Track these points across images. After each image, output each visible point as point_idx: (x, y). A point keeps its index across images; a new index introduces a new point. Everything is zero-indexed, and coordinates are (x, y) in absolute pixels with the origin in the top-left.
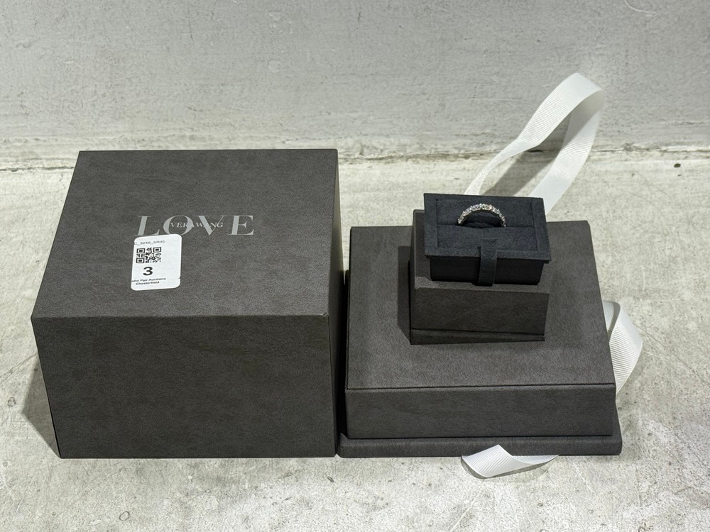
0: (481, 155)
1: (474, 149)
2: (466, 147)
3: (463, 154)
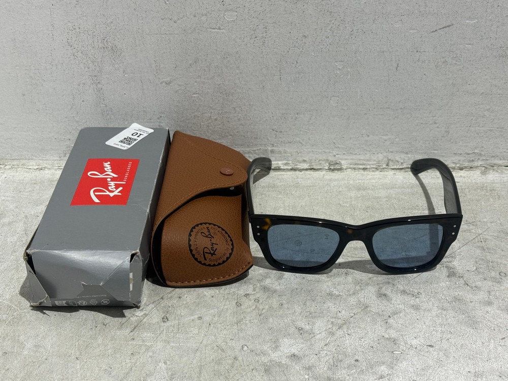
0: (471, 168)
1: (466, 164)
2: (461, 163)
3: (458, 167)
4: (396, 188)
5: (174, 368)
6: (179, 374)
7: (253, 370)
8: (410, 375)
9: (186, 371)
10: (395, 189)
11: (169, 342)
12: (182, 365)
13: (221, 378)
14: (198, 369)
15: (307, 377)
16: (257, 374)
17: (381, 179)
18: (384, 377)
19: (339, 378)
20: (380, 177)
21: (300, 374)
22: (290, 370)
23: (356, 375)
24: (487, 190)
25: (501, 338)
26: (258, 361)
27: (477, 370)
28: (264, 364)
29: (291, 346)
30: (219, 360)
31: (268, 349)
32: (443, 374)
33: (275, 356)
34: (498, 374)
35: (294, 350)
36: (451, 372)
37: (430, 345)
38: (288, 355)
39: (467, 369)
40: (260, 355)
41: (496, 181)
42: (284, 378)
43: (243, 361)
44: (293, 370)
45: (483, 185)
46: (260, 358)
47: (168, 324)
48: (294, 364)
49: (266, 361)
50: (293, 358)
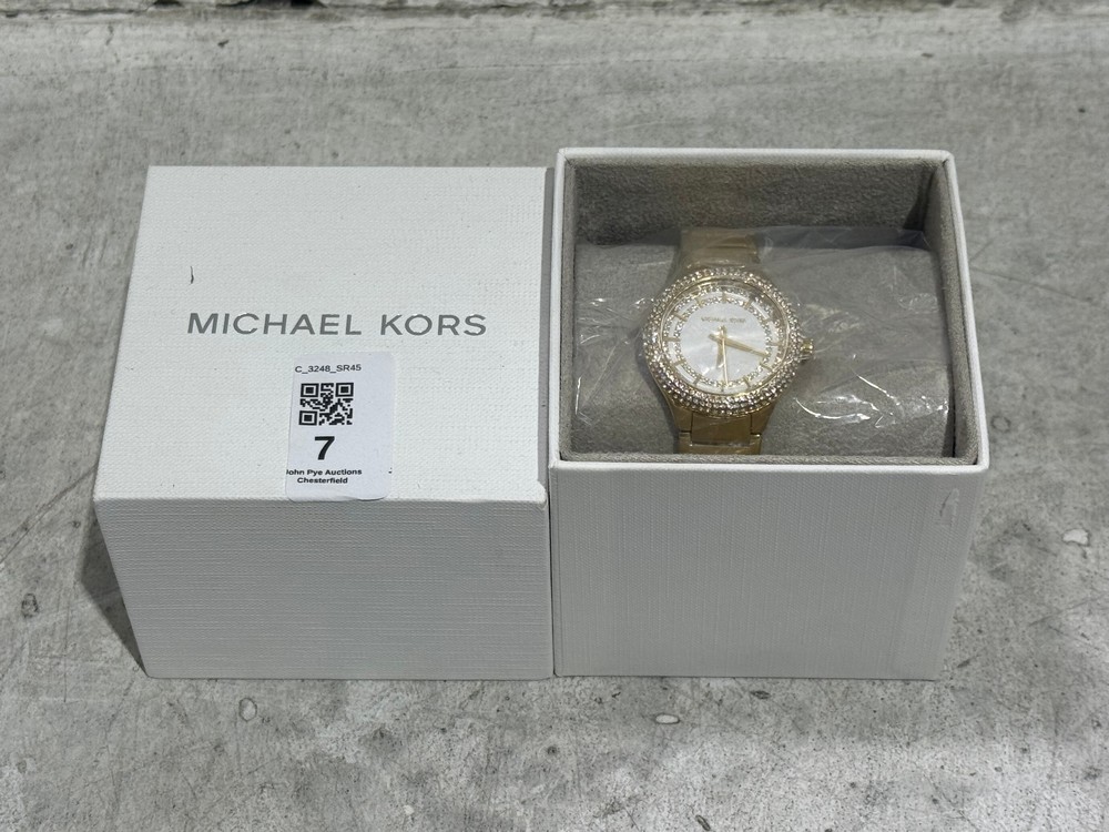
4: (743, 82)
5: (46, 783)
6: (57, 806)
7: (262, 787)
8: (691, 801)
9: (76, 796)
10: (739, 87)
11: (35, 693)
12: (67, 774)
13: (174, 817)
14: (111, 788)
15: (409, 810)
16: (273, 801)
17: (703, 44)
18: (621, 807)
19: (496, 815)
20: (702, 38)
21: (392, 801)
22: (365, 788)
23: (544, 804)
24: (1008, 85)
25: (959, 661)
26: (279, 757)
27: (875, 778)
28: (296, 768)
29: (375, 700)
30: (171, 754)
31: (312, 714)
32: (782, 792)
33: (328, 738)
34: (930, 790)
35: (383, 716)
36: (804, 785)
37: (760, 693)
38: (366, 732)
39: (849, 777)
40: (286, 734)
41: (1043, 50)
42: (346, 816)
43: (239, 758)
44: (373, 785)
45: (1002, 65)
46: (286, 747)
47: (37, 624)
48: (378, 767)
49: (301, 757)
50: (376, 744)
